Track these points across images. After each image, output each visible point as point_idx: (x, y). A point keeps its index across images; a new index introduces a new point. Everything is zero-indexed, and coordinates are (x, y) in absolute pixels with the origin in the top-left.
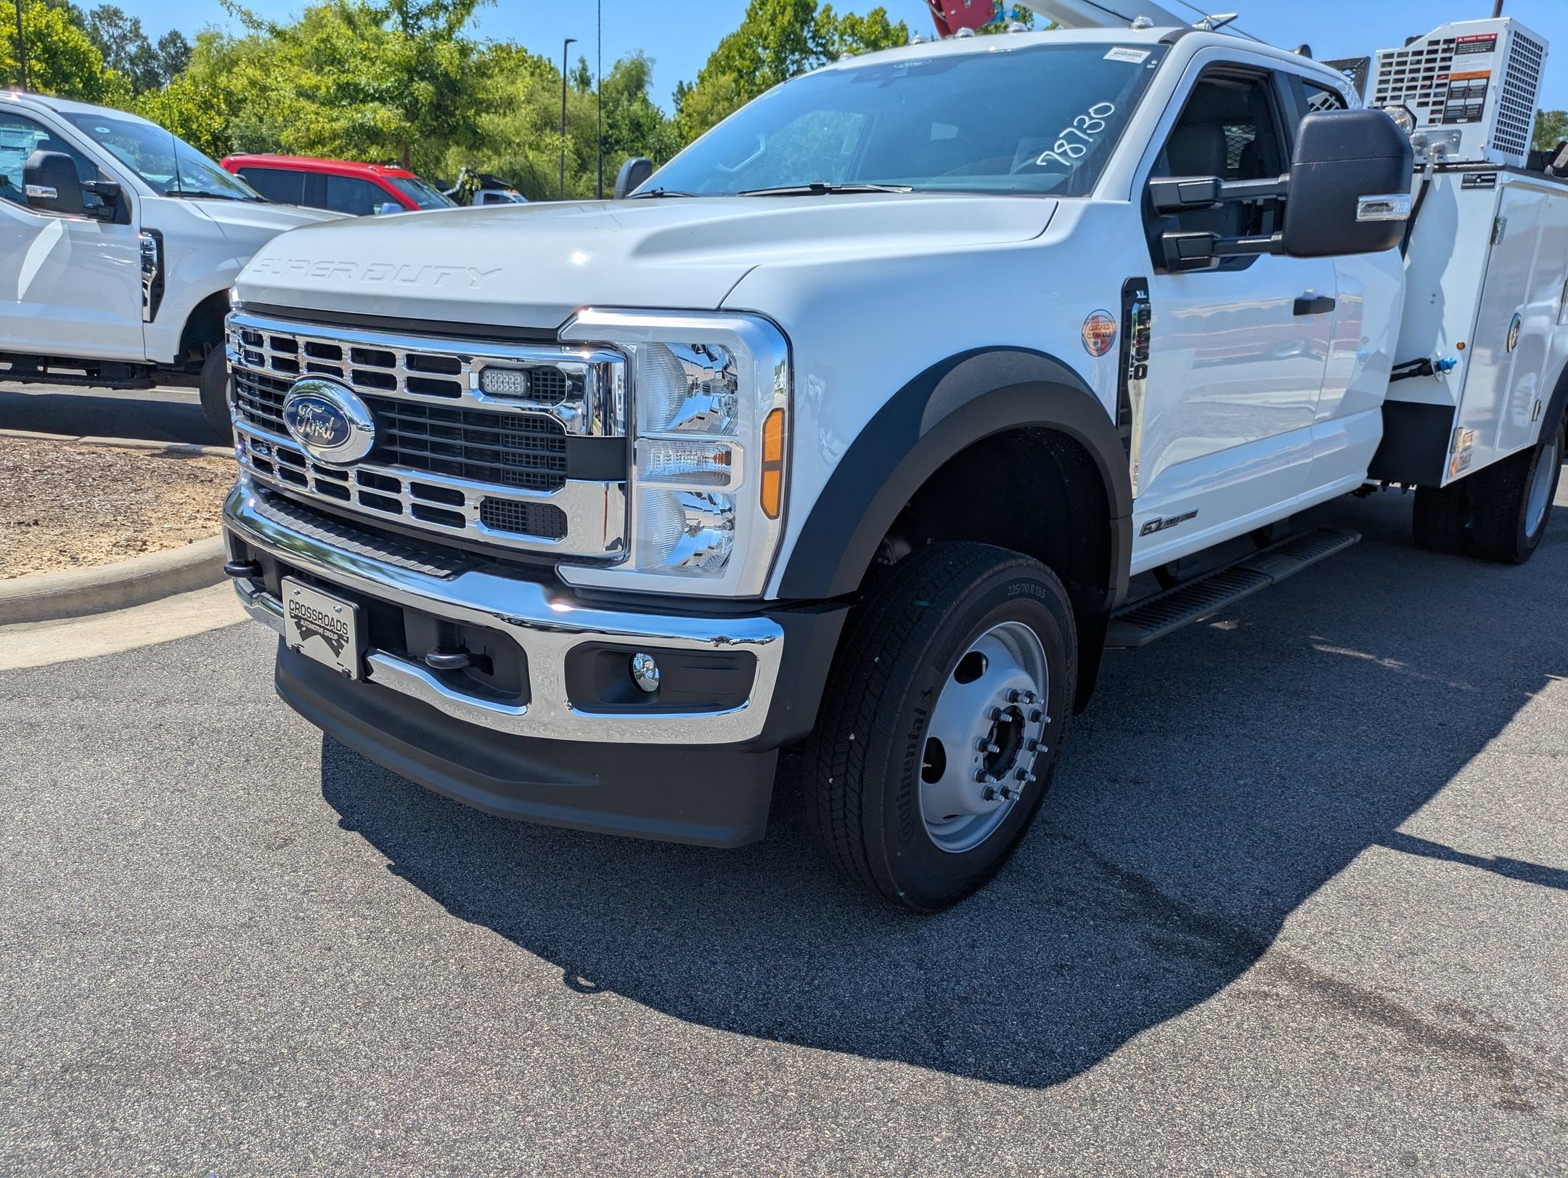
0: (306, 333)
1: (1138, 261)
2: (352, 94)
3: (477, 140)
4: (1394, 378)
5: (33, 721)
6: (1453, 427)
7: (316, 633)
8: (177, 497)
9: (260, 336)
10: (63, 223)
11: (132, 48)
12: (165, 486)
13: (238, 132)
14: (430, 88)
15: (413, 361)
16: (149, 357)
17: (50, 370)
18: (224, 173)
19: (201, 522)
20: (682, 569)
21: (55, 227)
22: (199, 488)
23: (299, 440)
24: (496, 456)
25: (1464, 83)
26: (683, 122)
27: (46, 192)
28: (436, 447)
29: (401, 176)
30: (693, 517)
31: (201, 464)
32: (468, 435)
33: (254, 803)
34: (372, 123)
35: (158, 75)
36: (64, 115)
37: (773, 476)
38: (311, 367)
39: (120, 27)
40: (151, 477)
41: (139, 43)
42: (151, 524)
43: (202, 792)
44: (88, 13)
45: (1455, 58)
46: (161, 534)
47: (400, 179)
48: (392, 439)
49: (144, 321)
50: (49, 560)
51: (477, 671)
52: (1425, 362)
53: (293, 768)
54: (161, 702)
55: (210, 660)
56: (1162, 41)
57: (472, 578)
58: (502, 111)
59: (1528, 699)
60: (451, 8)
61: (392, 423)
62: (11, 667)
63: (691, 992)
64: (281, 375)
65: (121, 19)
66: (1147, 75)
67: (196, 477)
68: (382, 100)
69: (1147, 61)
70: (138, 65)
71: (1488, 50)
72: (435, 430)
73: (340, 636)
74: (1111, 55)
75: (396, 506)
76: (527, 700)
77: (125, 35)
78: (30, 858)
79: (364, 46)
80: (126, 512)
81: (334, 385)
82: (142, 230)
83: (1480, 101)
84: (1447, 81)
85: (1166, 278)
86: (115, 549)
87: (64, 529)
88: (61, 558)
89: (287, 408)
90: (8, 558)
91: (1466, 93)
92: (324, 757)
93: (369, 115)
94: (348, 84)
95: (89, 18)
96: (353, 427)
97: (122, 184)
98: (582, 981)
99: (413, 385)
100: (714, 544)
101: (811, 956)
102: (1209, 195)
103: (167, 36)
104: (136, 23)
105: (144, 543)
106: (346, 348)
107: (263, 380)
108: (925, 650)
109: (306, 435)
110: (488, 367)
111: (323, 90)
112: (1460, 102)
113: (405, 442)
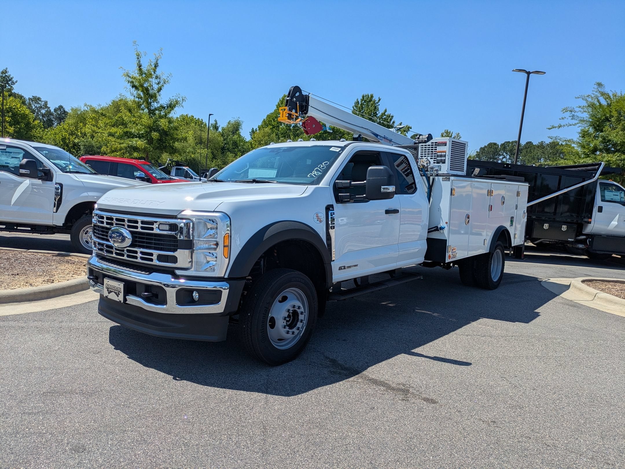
0: (115, 216)
1: (332, 201)
2: (129, 135)
3: (173, 151)
4: (429, 232)
5: (22, 326)
6: (447, 245)
7: (113, 292)
8: (63, 268)
9: (103, 217)
10: (29, 181)
11: (43, 111)
12: (59, 264)
13: (83, 143)
14: (158, 134)
15: (143, 222)
16: (54, 224)
17: (18, 228)
18: (81, 162)
19: (71, 275)
20: (206, 270)
21: (27, 182)
22: (70, 265)
23: (112, 242)
24: (162, 244)
25: (440, 154)
26: (253, 143)
27: (25, 172)
28: (147, 243)
29: (145, 164)
30: (209, 259)
31: (70, 259)
32: (155, 240)
33: (90, 344)
34: (135, 145)
35: (53, 121)
36: (34, 148)
37: (226, 248)
38: (116, 224)
39: (40, 104)
40: (54, 262)
41: (46, 109)
42: (55, 275)
43: (75, 342)
44: (28, 99)
45: (438, 147)
46: (58, 278)
47: (144, 165)
48: (136, 241)
49: (54, 212)
50: (23, 285)
51: (154, 298)
52: (437, 227)
53: (101, 337)
54: (62, 322)
55: (75, 312)
56: (344, 146)
57: (154, 274)
58: (183, 141)
59: (471, 323)
60: (166, 108)
61: (136, 237)
62: (13, 314)
63: (206, 380)
64: (108, 226)
65: (41, 101)
66: (338, 154)
67: (69, 262)
68: (140, 138)
69: (340, 151)
70: (45, 117)
71: (445, 146)
72: (147, 239)
73: (119, 292)
74: (331, 149)
75: (136, 258)
76: (166, 304)
77: (41, 107)
78: (27, 355)
79: (134, 119)
80: (46, 272)
81: (122, 228)
82: (56, 184)
83: (444, 158)
84: (436, 153)
85: (340, 205)
86: (44, 282)
87: (27, 276)
88: (27, 284)
89: (109, 235)
90: (10, 284)
91: (441, 156)
92: (110, 334)
93: (134, 142)
94: (127, 131)
95: (28, 100)
96: (127, 238)
97: (51, 169)
98: (178, 379)
99: (142, 228)
100: (214, 265)
101: (239, 374)
102: (349, 185)
103: (58, 107)
104: (46, 103)
105: (53, 280)
106: (126, 219)
107: (103, 227)
108: (267, 292)
109: (114, 241)
110: (161, 224)
111: (118, 133)
112: (440, 158)
113: (139, 242)
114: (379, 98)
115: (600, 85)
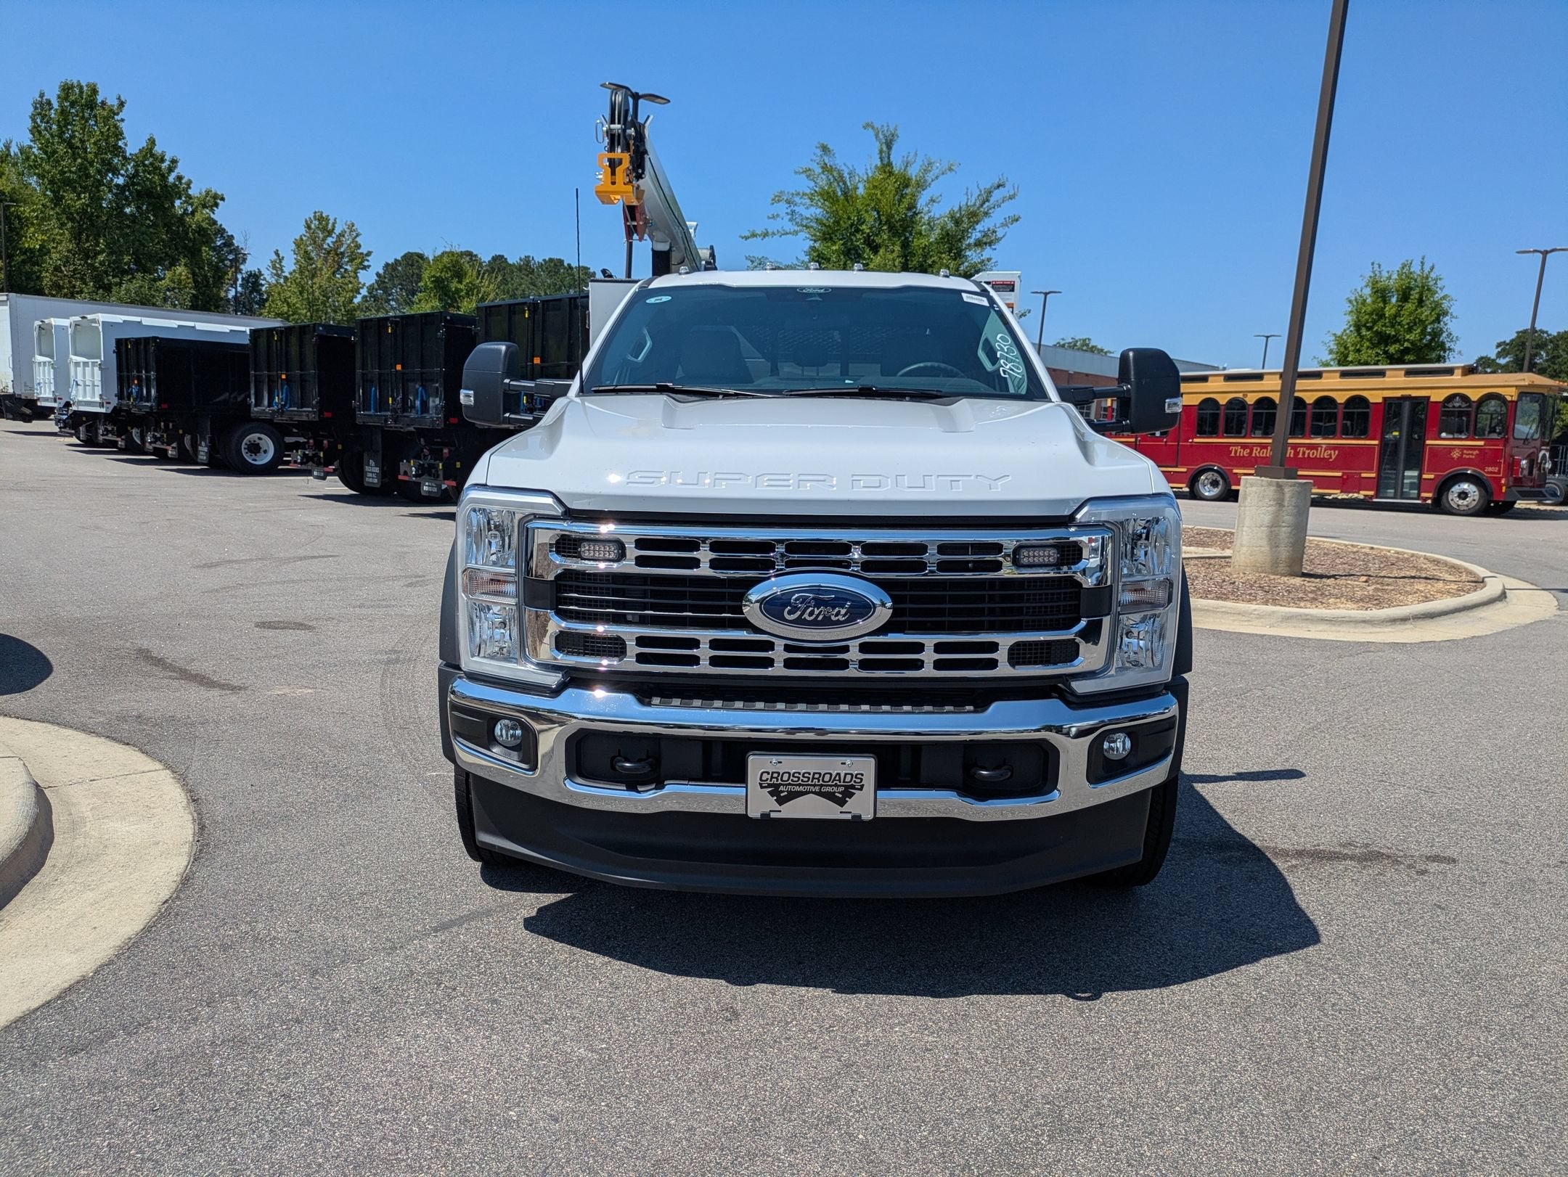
7: (806, 792)
9: (694, 542)
24: (1021, 612)
73: (850, 787)
74: (966, 299)
75: (914, 665)
76: (1055, 788)
96: (880, 608)
102: (1090, 397)
106: (856, 545)
109: (800, 622)
110: (1022, 547)
114: (119, 98)
115: (825, 149)
